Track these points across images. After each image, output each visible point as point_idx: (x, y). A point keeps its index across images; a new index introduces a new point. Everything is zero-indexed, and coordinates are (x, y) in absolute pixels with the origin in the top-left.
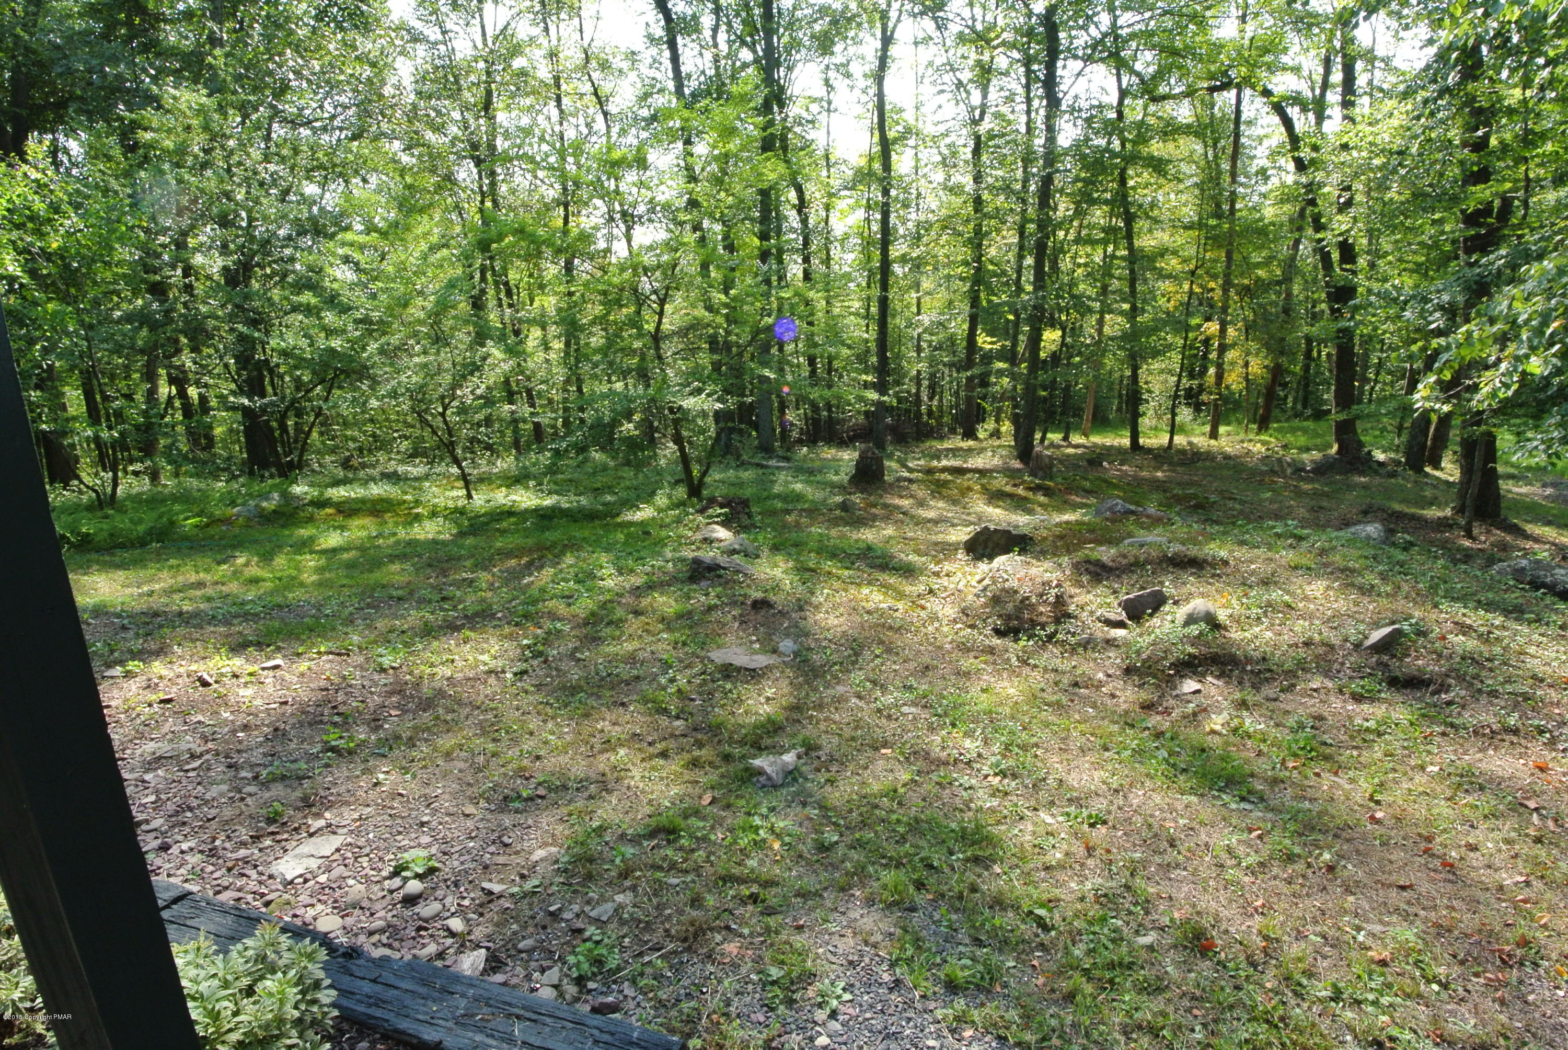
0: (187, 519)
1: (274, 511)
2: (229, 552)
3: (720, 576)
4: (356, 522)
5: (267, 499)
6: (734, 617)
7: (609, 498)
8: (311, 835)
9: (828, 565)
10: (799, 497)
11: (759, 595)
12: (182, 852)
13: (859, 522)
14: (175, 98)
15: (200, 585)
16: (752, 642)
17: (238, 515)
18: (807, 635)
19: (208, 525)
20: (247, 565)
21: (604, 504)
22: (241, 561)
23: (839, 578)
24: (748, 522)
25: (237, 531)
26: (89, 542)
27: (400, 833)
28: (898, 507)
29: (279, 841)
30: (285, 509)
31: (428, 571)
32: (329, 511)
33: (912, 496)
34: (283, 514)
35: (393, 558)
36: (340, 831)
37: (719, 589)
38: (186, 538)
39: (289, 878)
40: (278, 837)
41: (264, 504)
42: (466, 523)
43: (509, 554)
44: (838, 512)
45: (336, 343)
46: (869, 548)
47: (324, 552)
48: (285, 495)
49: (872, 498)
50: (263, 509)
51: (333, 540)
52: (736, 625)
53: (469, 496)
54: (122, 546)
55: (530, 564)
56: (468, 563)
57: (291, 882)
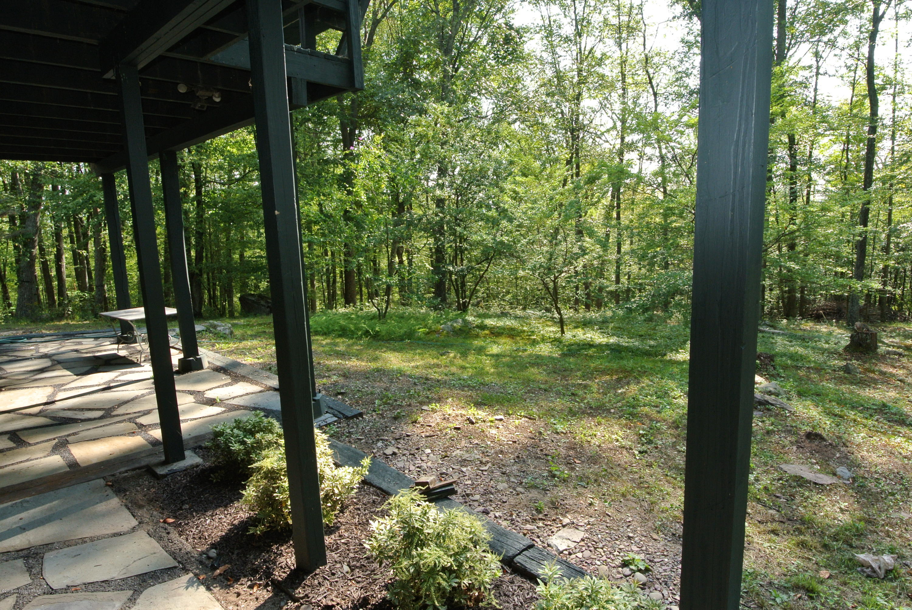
0: (419, 329)
1: (460, 329)
2: (445, 350)
3: (769, 410)
4: (502, 340)
5: (456, 322)
6: (791, 442)
7: (652, 343)
8: (564, 526)
9: (852, 414)
10: (802, 358)
11: (809, 429)
12: (496, 517)
13: (863, 383)
14: (435, 109)
15: (438, 366)
16: (812, 464)
17: (443, 330)
18: (859, 466)
19: (428, 333)
20: (455, 357)
21: (650, 346)
22: (452, 355)
23: (865, 426)
24: (774, 372)
25: (442, 338)
26: (378, 336)
27: (617, 540)
28: (892, 375)
29: (547, 525)
30: (465, 329)
31: (555, 375)
32: (487, 332)
33: (904, 368)
34: (464, 331)
35: (533, 365)
36: (580, 528)
37: (772, 419)
38: (420, 339)
39: (561, 549)
40: (546, 523)
41: (455, 325)
42: (565, 348)
43: (603, 372)
44: (841, 373)
45: (505, 239)
46: (884, 405)
47: (492, 356)
48: (464, 321)
49: (867, 366)
50: (455, 327)
51: (495, 349)
52: (795, 448)
53: (563, 332)
54: (392, 339)
55: (619, 380)
56: (579, 374)
57: (562, 552)
